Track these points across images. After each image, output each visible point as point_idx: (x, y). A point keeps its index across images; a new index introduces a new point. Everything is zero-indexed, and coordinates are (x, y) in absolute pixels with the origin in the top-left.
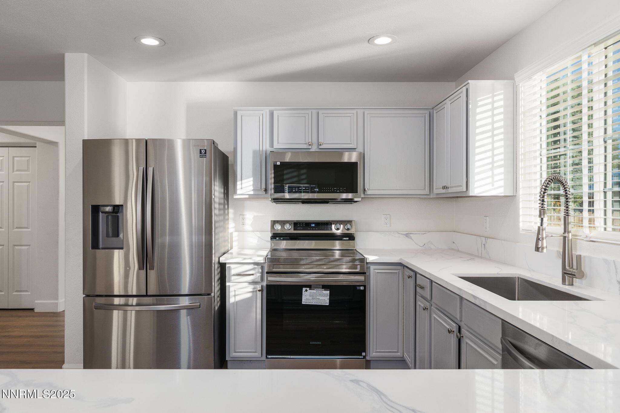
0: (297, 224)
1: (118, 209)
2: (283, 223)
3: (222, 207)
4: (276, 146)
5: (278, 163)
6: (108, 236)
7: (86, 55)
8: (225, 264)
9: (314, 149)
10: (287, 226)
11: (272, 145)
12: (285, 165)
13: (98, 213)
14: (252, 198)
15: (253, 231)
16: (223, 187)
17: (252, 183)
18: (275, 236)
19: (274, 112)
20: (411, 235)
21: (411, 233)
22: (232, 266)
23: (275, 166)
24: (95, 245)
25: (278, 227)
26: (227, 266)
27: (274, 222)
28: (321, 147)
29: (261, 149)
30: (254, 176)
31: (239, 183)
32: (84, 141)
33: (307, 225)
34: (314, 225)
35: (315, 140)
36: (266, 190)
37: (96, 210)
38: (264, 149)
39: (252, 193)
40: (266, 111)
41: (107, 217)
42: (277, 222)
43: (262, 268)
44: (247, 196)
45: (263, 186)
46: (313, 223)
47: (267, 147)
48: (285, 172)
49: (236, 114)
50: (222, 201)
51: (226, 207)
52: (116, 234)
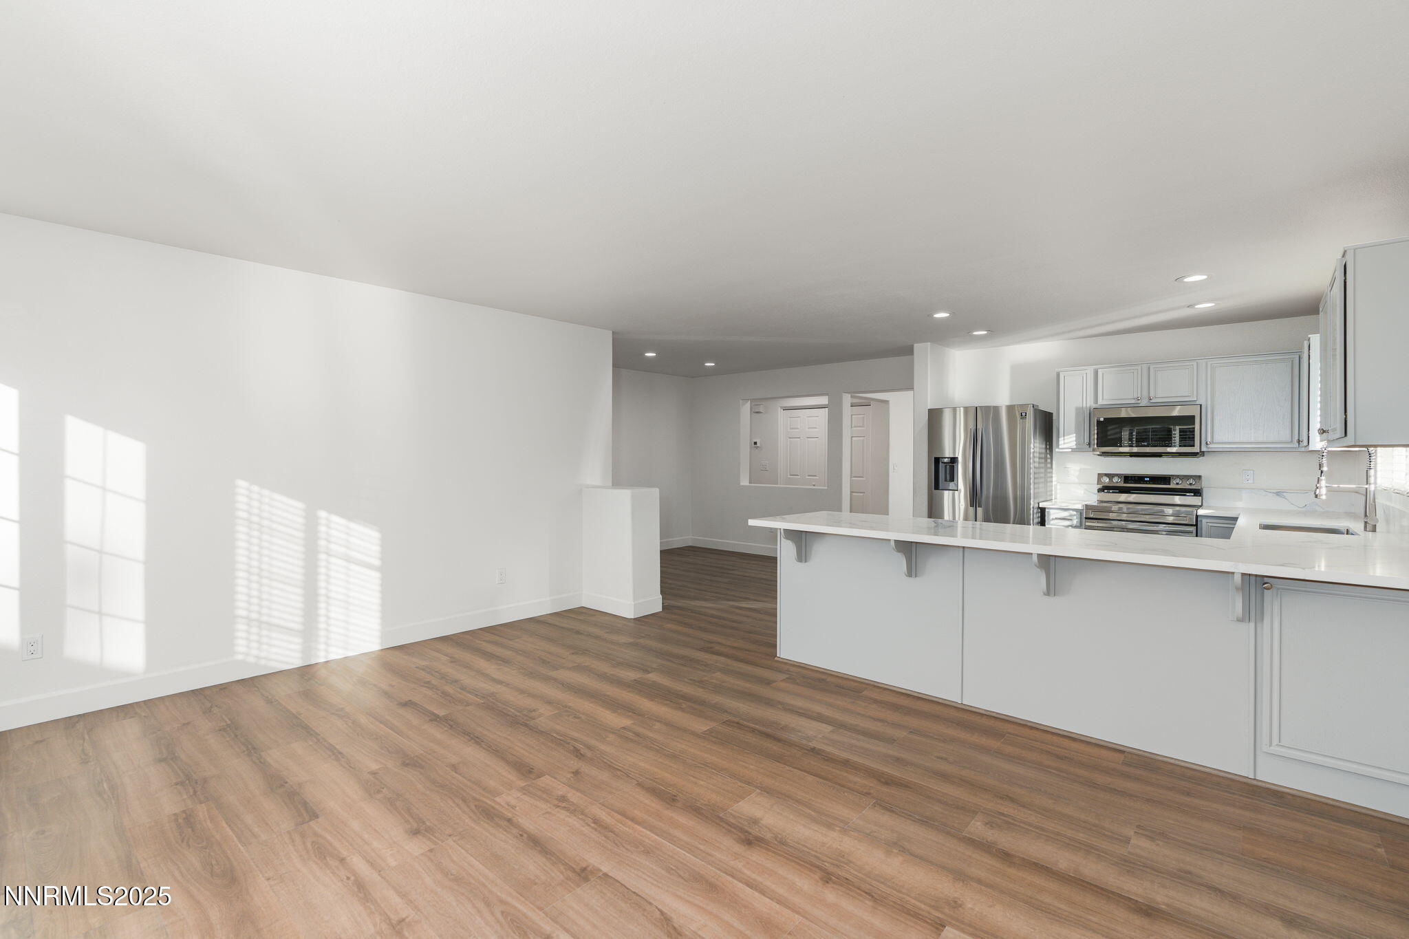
0: (1127, 478)
1: (954, 460)
2: (1110, 476)
3: (1043, 461)
4: (1100, 402)
5: (1102, 419)
6: (946, 480)
7: (929, 343)
8: (1045, 508)
9: (1144, 402)
10: (1116, 479)
11: (1096, 401)
12: (1109, 421)
13: (939, 462)
14: (1074, 450)
15: (1080, 484)
16: (1044, 443)
17: (1075, 439)
18: (1104, 489)
19: (1099, 370)
20: (1285, 494)
21: (1283, 492)
22: (1052, 511)
23: (1099, 422)
24: (937, 487)
25: (1106, 480)
26: (1047, 510)
27: (1100, 476)
28: (1151, 401)
29: (1084, 405)
30: (1078, 431)
31: (1061, 439)
32: (930, 411)
33: (1140, 479)
34: (1148, 479)
35: (1145, 393)
36: (1089, 444)
37: (937, 460)
38: (1088, 406)
39: (1075, 447)
40: (1090, 371)
41: (946, 466)
42: (1107, 475)
43: (1081, 514)
44: (1070, 450)
45: (1087, 441)
46: (1147, 477)
47: (1090, 403)
48: (1109, 428)
49: (1058, 375)
50: (1044, 451)
51: (1049, 461)
52: (952, 479)
